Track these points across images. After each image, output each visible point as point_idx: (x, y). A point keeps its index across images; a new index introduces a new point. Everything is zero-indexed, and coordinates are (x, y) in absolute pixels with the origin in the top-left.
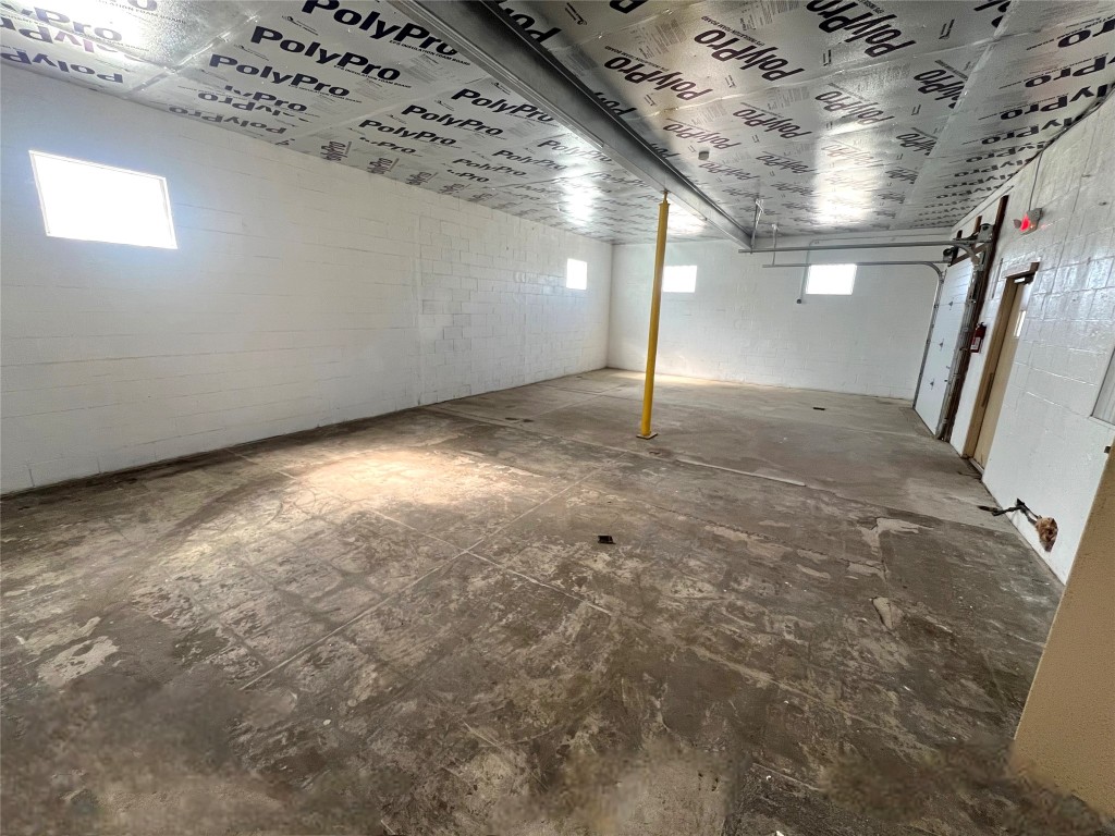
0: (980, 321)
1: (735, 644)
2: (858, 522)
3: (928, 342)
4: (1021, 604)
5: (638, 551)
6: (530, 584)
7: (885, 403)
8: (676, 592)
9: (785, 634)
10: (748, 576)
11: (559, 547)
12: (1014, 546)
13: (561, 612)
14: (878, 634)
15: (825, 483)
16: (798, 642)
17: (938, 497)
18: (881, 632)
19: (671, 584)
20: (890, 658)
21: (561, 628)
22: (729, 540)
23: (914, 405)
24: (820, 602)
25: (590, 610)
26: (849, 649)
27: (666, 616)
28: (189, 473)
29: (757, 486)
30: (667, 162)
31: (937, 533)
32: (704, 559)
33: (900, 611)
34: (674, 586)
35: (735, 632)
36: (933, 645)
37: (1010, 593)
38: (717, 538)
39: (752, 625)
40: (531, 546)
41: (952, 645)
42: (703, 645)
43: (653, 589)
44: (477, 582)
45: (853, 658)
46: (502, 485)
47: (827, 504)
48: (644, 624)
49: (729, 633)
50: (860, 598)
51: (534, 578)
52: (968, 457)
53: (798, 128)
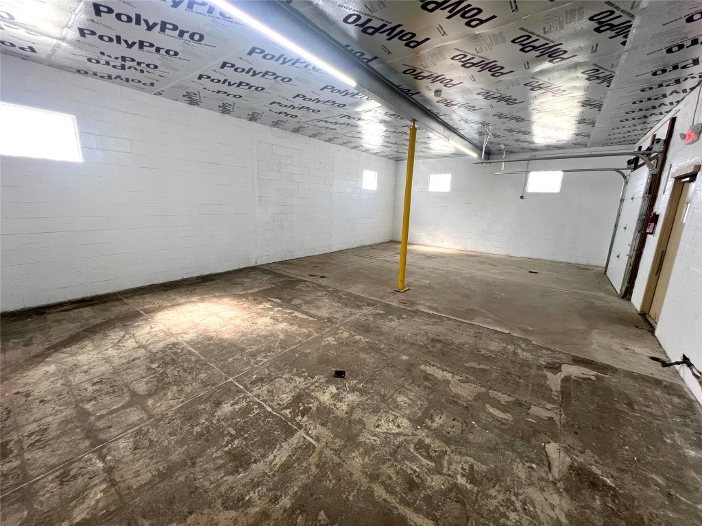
0: (654, 211)
1: (412, 485)
2: (546, 367)
3: (616, 226)
4: (684, 458)
5: (360, 386)
6: (266, 411)
7: (583, 269)
8: (378, 426)
9: (459, 477)
10: (442, 413)
11: (302, 379)
12: (680, 396)
13: (277, 441)
14: (543, 483)
15: (525, 331)
16: (469, 486)
17: (616, 347)
18: (547, 481)
19: (376, 418)
20: (552, 514)
21: (271, 457)
22: (436, 378)
23: (606, 271)
24: (497, 444)
25: (302, 440)
26: (513, 498)
27: (362, 450)
28: (80, 310)
29: (472, 332)
30: (413, 98)
31: (611, 380)
32: (411, 395)
33: (568, 459)
34: (378, 420)
35: (415, 471)
36: (594, 499)
37: (674, 446)
38: (427, 377)
39: (433, 464)
40: (281, 377)
41: (613, 501)
42: (383, 483)
43: (360, 421)
44: (227, 408)
45: (515, 510)
46: (284, 325)
47: (523, 350)
48: (340, 457)
49: (409, 471)
50: (534, 442)
51: (270, 406)
52: (644, 314)
53: (502, 68)
